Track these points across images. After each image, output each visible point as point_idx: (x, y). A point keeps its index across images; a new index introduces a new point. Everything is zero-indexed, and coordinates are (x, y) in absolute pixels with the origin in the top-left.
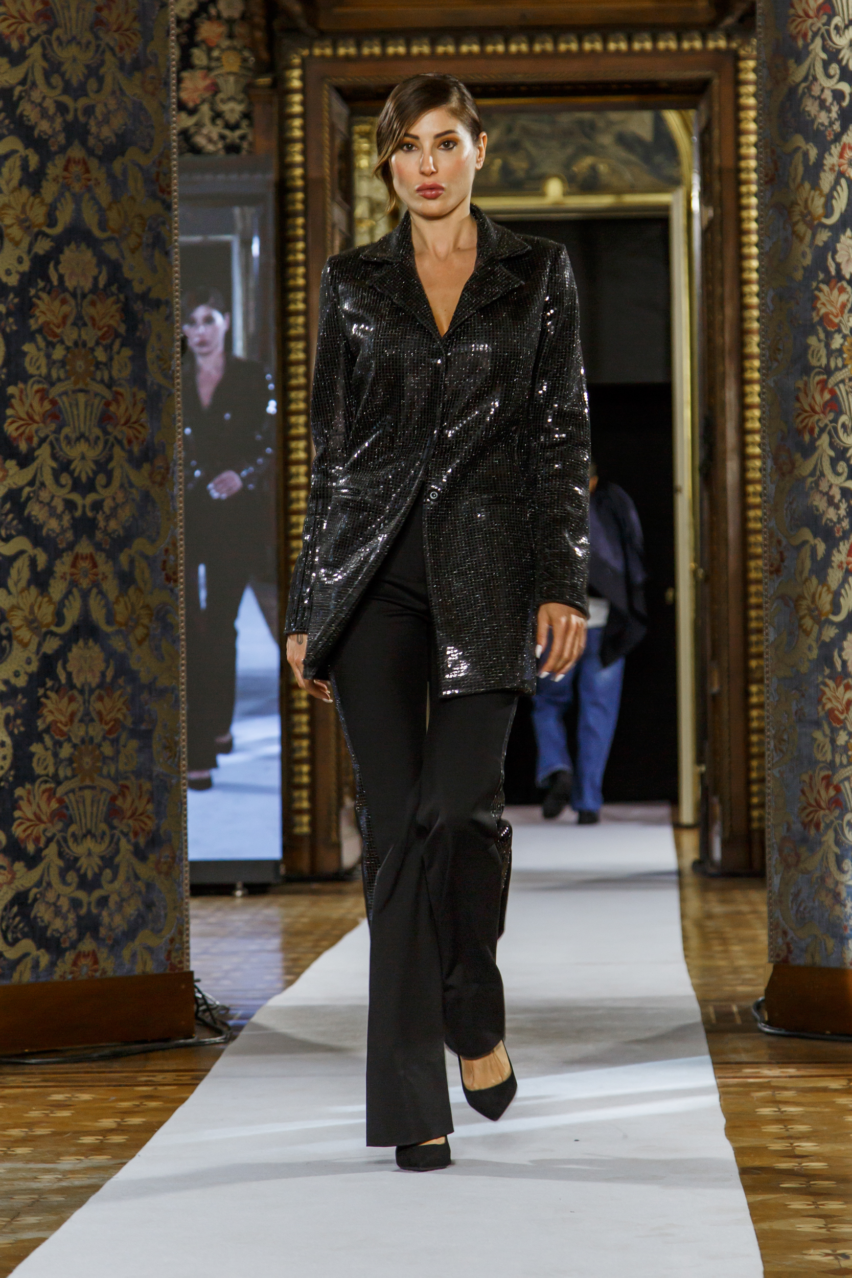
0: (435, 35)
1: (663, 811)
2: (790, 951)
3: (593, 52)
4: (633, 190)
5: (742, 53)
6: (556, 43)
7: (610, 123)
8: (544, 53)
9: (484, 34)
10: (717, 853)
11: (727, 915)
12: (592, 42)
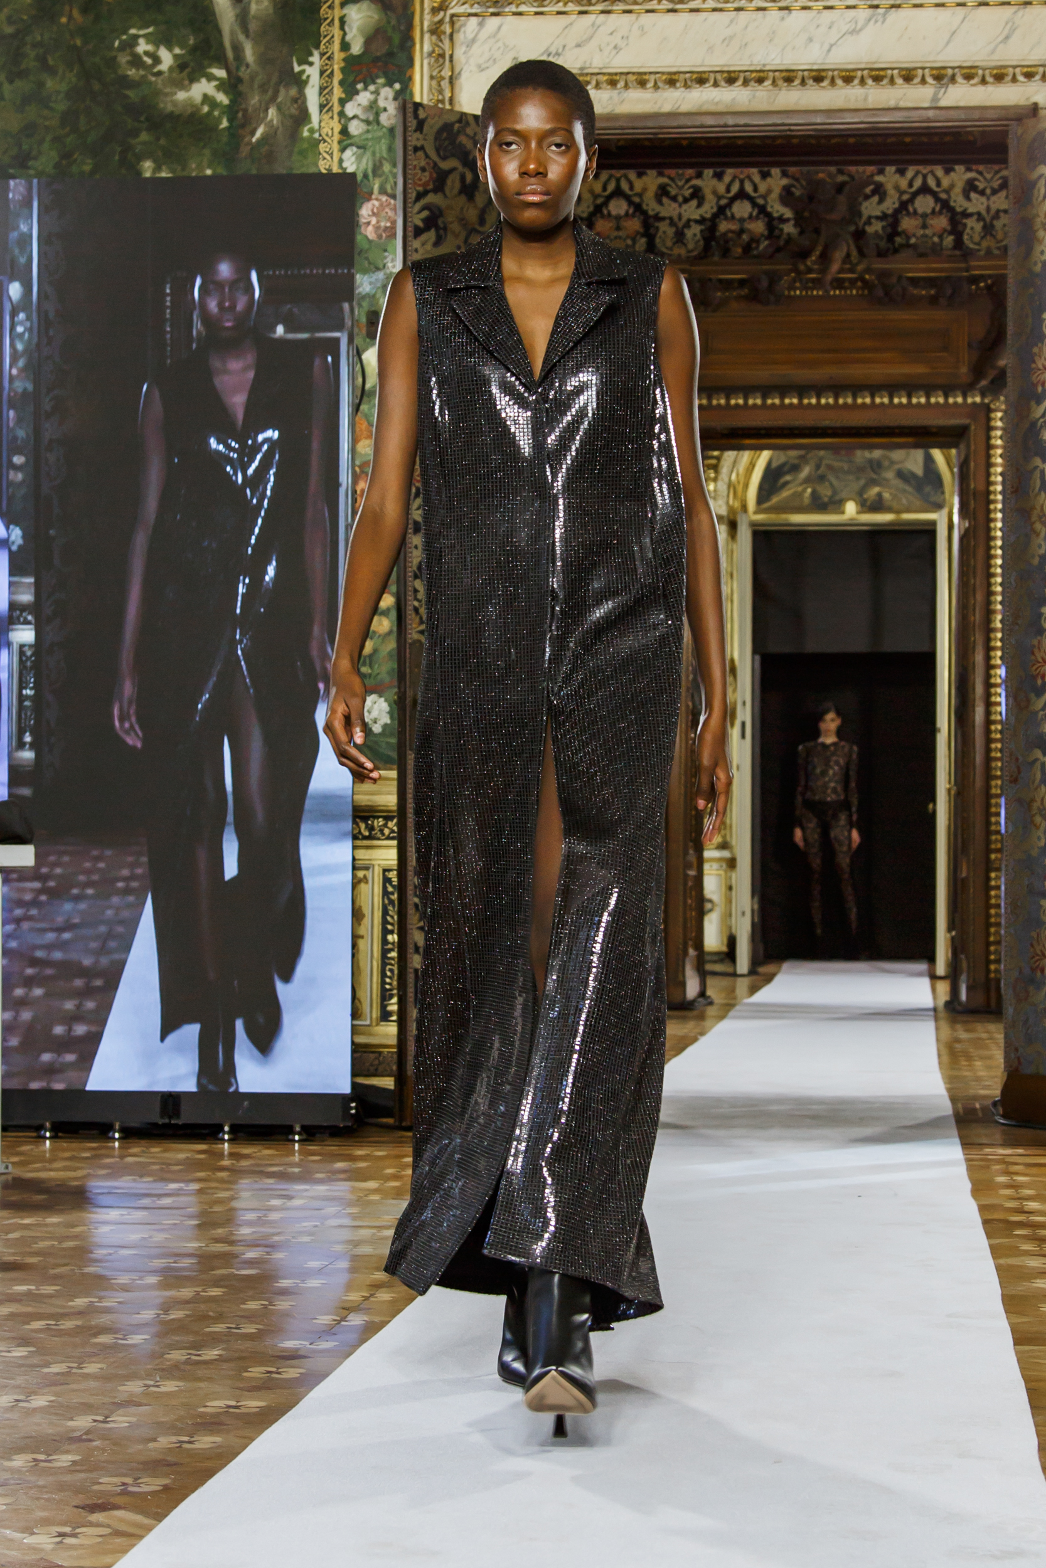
0: (766, 391)
1: (923, 966)
2: (1020, 1063)
3: (882, 404)
4: (908, 511)
5: (992, 406)
6: (855, 398)
7: (892, 463)
8: (845, 404)
9: (802, 390)
10: (963, 996)
11: (970, 1040)
12: (882, 397)
